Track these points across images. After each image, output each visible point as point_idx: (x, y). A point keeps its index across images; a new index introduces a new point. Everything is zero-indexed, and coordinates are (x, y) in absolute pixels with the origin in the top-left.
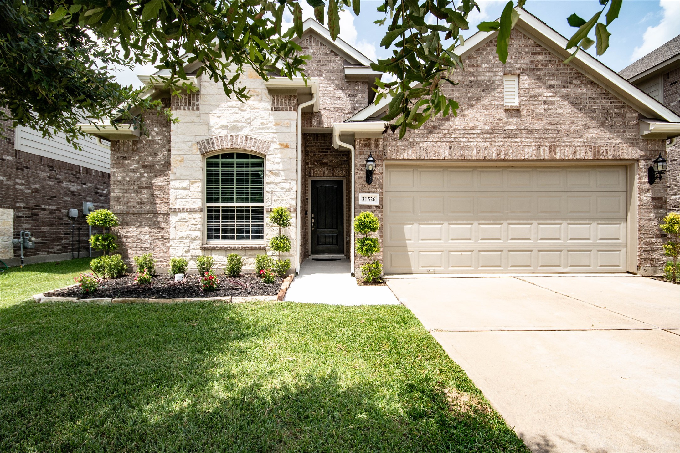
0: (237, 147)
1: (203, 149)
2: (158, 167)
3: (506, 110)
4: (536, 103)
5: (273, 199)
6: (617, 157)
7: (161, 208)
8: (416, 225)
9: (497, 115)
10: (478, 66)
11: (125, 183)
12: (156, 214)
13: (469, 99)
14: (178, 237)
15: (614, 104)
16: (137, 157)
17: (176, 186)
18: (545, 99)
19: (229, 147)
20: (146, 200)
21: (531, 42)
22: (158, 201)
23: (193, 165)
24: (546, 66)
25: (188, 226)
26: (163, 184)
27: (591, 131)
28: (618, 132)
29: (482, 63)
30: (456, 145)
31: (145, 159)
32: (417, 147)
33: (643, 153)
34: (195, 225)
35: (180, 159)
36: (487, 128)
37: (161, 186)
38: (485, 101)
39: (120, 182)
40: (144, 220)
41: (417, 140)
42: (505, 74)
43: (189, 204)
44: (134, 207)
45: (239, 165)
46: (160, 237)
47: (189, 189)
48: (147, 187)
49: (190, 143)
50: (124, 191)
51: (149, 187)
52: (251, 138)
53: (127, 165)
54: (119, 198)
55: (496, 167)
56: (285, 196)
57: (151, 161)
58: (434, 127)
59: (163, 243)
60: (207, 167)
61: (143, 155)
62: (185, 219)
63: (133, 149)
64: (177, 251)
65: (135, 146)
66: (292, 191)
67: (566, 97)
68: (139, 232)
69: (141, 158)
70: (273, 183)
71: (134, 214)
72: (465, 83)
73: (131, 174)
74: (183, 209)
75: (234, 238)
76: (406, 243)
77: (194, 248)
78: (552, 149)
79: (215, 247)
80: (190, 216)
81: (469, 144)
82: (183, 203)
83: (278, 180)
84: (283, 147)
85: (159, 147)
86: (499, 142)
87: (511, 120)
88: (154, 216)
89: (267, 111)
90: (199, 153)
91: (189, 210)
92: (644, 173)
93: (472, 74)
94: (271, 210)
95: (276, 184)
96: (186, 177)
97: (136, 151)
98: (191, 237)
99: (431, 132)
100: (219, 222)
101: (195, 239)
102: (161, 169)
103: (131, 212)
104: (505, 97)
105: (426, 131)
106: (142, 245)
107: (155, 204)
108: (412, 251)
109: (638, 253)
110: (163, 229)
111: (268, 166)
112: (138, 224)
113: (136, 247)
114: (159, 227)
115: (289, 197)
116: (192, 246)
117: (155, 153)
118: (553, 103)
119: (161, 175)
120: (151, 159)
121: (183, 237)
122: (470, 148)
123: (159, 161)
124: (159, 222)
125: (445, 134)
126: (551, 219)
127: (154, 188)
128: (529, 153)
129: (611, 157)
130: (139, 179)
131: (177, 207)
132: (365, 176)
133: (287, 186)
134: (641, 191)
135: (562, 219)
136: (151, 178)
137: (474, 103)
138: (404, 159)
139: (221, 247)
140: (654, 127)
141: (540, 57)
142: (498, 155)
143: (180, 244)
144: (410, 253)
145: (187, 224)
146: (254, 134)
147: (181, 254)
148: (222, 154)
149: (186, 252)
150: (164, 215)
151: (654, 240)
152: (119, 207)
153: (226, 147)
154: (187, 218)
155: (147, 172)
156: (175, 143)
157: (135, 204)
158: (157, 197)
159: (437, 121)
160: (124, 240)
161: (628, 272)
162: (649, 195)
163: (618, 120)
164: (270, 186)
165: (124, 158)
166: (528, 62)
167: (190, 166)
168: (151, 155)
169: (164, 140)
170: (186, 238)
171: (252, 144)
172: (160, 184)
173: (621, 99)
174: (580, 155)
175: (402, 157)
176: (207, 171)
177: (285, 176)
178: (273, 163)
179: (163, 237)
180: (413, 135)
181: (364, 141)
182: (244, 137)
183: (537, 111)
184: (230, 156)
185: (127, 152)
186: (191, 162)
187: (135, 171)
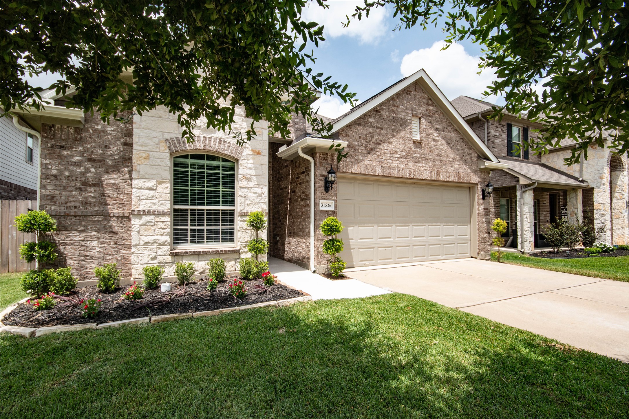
0: (210, 148)
1: (172, 147)
2: (110, 162)
3: (414, 142)
4: (429, 139)
5: (246, 203)
6: (468, 182)
7: (114, 209)
8: (356, 227)
9: (408, 145)
10: (397, 107)
11: (63, 178)
12: (107, 216)
13: (393, 130)
14: (142, 243)
15: (467, 147)
16: (81, 148)
17: (141, 185)
18: (434, 138)
19: (202, 147)
20: (94, 200)
21: (426, 96)
22: (109, 201)
23: (160, 164)
24: (434, 114)
25: (154, 231)
26: (117, 182)
27: (456, 163)
28: (469, 165)
29: (400, 105)
30: (386, 165)
31: (92, 152)
32: (361, 164)
33: (480, 180)
34: (164, 229)
35: (144, 155)
36: (404, 154)
37: (114, 185)
38: (402, 134)
39: (56, 177)
40: (90, 223)
41: (361, 158)
42: (413, 116)
43: (156, 206)
44: (75, 207)
45: (209, 167)
46: (112, 243)
47: (156, 190)
48: (94, 185)
49: (157, 140)
50: (62, 188)
51: (98, 184)
52: (225, 142)
53: (65, 157)
54: (53, 197)
55: (406, 183)
56: (257, 201)
57: (101, 154)
58: (372, 149)
59: (116, 249)
60: (175, 166)
61: (89, 146)
62: (151, 222)
63: (76, 138)
64: (140, 258)
65: (78, 134)
66: (263, 196)
67: (444, 138)
68: (83, 238)
69: (86, 150)
70: (246, 187)
71: (75, 216)
72: (391, 118)
73: (71, 168)
74: (149, 212)
75: (204, 242)
76: (349, 242)
77: (162, 254)
78: (438, 173)
79: (187, 252)
80: (158, 219)
81: (393, 165)
82: (149, 205)
83: (251, 184)
84: (255, 154)
85: (112, 139)
86: (410, 165)
87: (416, 150)
88: (105, 219)
89: (240, 117)
90: (167, 151)
91: (156, 213)
92: (480, 193)
93: (394, 112)
94: (245, 214)
95: (249, 188)
96: (152, 177)
97: (79, 141)
98: (159, 242)
99: (369, 153)
100: (187, 225)
101: (163, 244)
102: (114, 164)
103: (72, 213)
104: (413, 133)
105: (366, 152)
106: (87, 254)
107: (106, 205)
108: (354, 249)
109: (478, 245)
110: (116, 233)
111: (241, 171)
112: (82, 228)
113: (78, 256)
114: (111, 232)
115: (261, 201)
116: (160, 252)
117: (106, 146)
118: (437, 141)
119: (114, 171)
120: (101, 152)
121: (148, 243)
122: (393, 168)
123: (111, 155)
124: (111, 226)
125: (379, 155)
126: (435, 222)
127: (105, 186)
128: (426, 175)
129: (465, 181)
130: (83, 174)
131: (141, 208)
132: (323, 186)
133: (259, 191)
134: (479, 204)
135: (441, 222)
136: (101, 175)
137: (395, 134)
138: (352, 173)
139: (194, 252)
140: (487, 164)
141: (431, 108)
142: (410, 174)
143: (144, 250)
144: (352, 250)
145: (153, 228)
146: (228, 138)
147: (146, 262)
148: (191, 155)
149: (152, 259)
150: (118, 217)
151: (485, 235)
152: (53, 208)
153: (199, 148)
154: (153, 221)
155: (95, 168)
156: (139, 138)
157: (77, 204)
158: (109, 196)
159: (374, 145)
160: (62, 248)
161: (472, 257)
162: (482, 207)
163: (468, 157)
164: (243, 190)
165: (62, 147)
166: (425, 109)
167: (157, 164)
168: (100, 147)
169: (118, 132)
170: (152, 243)
171: (226, 148)
172: (113, 182)
173: (470, 144)
174: (451, 179)
175: (350, 172)
176: (175, 171)
177: (257, 182)
178: (246, 168)
179: (116, 243)
180: (357, 154)
181: (323, 155)
182: (218, 140)
183: (430, 146)
184: (200, 157)
185: (66, 141)
186: (158, 160)
187: (77, 164)
